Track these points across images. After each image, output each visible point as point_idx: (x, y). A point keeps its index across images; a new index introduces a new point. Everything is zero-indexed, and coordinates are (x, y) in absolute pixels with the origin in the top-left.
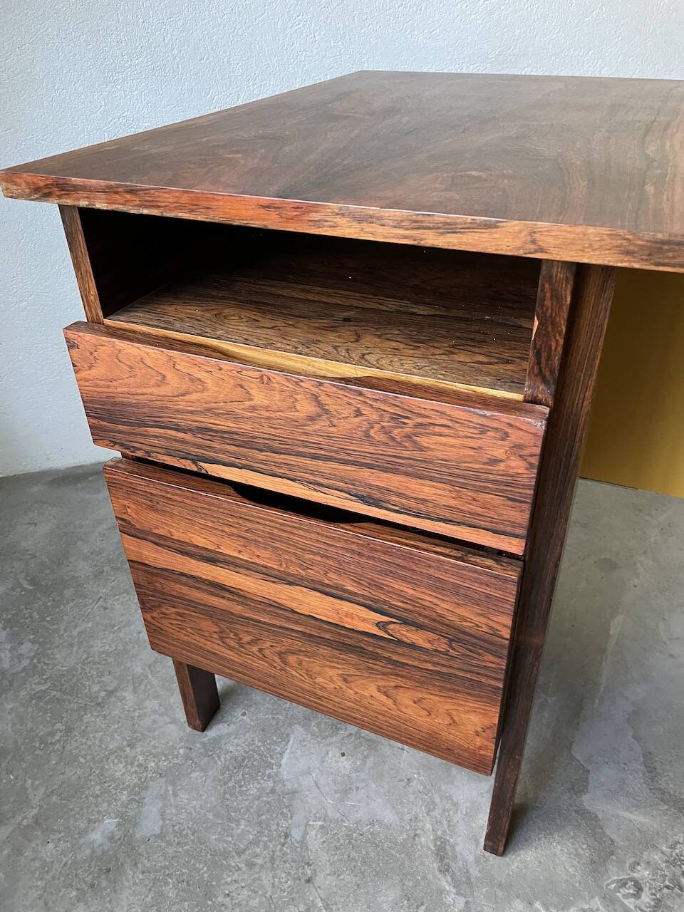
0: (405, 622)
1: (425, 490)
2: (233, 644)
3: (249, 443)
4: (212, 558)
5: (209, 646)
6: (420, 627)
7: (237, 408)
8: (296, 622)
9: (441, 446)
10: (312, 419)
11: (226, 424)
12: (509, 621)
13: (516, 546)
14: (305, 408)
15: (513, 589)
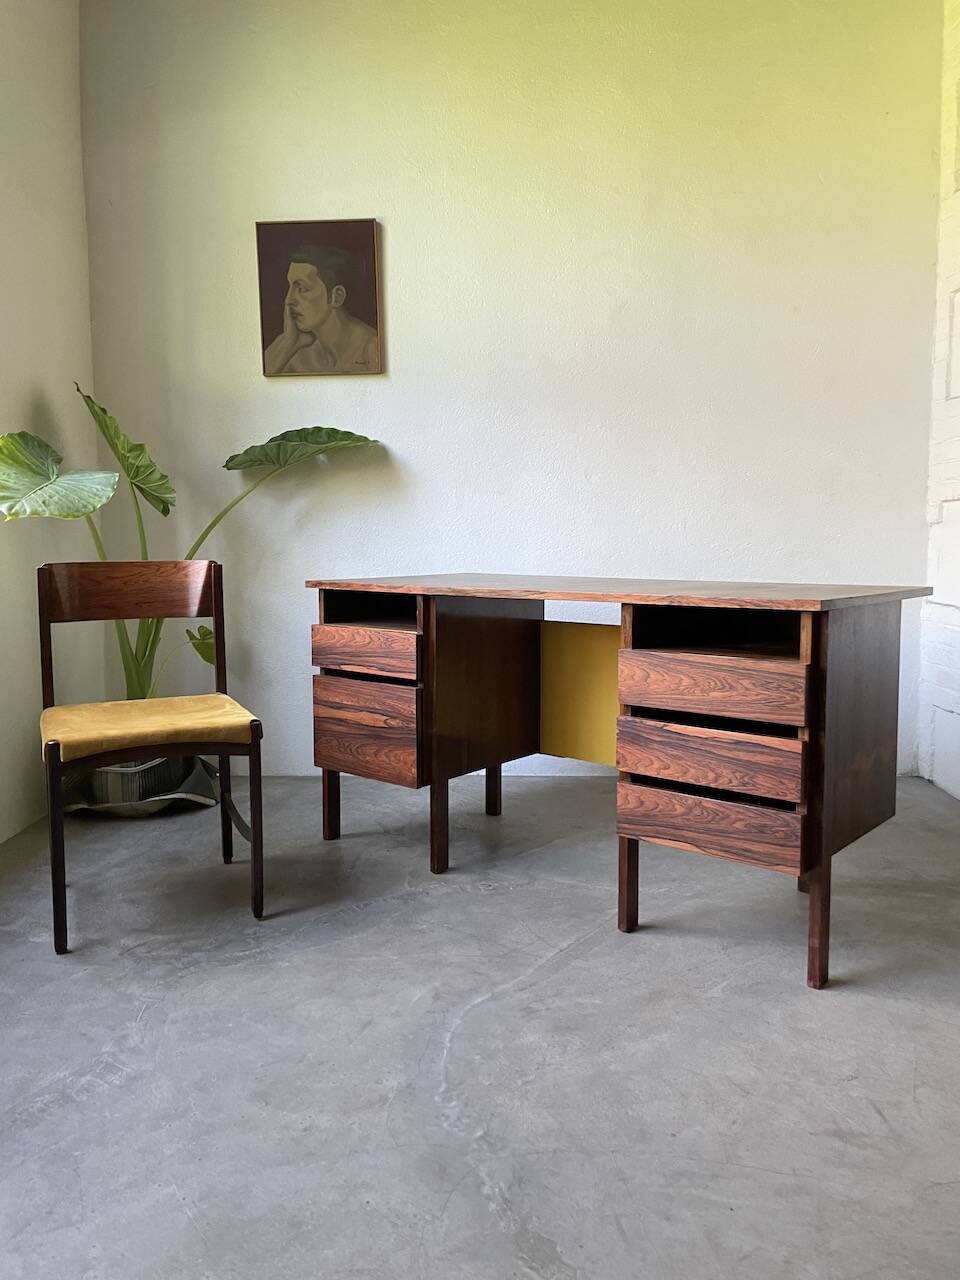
0: (392, 717)
1: (393, 662)
2: (342, 750)
3: (353, 655)
4: (340, 707)
5: (335, 754)
6: (395, 718)
7: (352, 643)
8: (363, 730)
9: (397, 646)
10: (369, 643)
11: (347, 650)
12: (415, 707)
13: (413, 677)
14: (368, 640)
15: (415, 693)
